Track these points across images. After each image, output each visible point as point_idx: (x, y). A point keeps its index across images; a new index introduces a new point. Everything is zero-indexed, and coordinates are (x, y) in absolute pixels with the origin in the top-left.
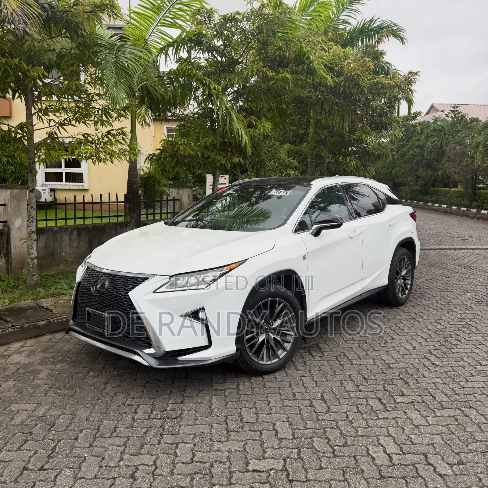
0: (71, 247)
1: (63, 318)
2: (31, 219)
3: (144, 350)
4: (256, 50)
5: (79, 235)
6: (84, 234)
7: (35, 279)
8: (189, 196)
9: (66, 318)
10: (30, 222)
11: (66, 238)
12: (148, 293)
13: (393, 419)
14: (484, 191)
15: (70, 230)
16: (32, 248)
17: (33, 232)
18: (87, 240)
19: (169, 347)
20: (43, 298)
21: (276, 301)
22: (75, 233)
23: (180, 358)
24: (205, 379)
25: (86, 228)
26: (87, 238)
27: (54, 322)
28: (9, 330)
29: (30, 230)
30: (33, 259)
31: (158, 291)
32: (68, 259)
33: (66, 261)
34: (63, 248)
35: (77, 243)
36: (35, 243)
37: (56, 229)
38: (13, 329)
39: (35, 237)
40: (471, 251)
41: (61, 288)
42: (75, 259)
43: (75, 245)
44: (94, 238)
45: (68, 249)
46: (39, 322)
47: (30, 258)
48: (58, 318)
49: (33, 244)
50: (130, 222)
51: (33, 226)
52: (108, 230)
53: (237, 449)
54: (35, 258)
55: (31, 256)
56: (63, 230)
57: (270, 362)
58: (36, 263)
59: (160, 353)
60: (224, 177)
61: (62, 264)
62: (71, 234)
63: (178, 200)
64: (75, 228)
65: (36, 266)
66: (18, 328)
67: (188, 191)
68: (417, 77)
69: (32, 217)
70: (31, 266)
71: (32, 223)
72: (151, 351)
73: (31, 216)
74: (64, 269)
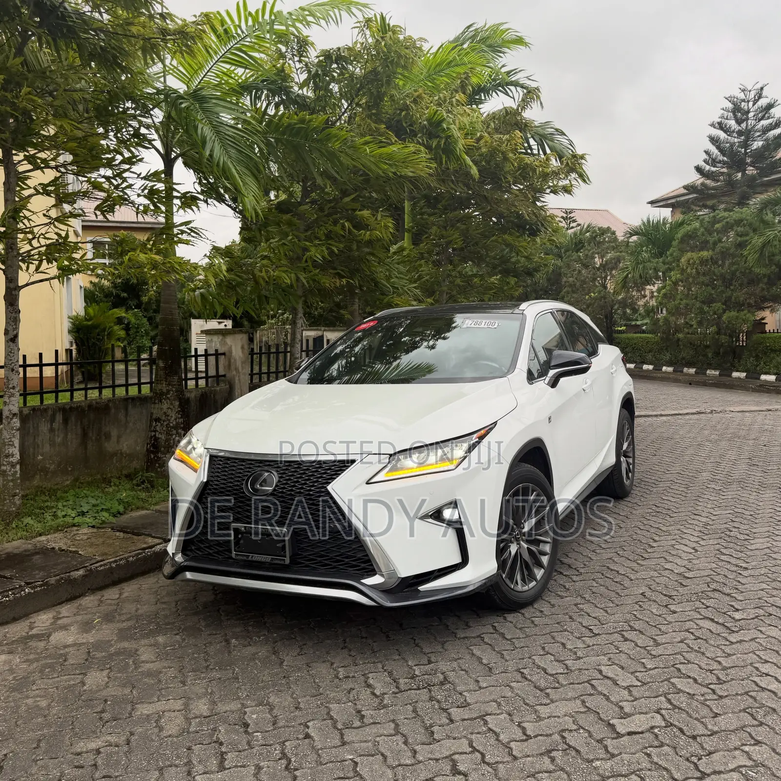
0: (52, 444)
1: (111, 563)
2: (11, 390)
3: (363, 581)
4: (363, 109)
5: (66, 421)
6: (73, 419)
7: (18, 502)
8: (242, 348)
9: (115, 561)
10: (9, 397)
11: (44, 428)
12: (361, 485)
13: (751, 640)
14: (624, 335)
15: (50, 412)
16: (13, 445)
17: (15, 415)
18: (79, 431)
19: (405, 572)
20: (40, 535)
21: (528, 488)
22: (59, 417)
23: (422, 588)
24: (433, 625)
25: (77, 408)
26: (79, 427)
27: (98, 571)
28: (24, 590)
29: (10, 410)
30: (13, 465)
31: (373, 481)
32: (48, 466)
33: (44, 471)
34: (38, 446)
35: (62, 436)
36: (17, 434)
37: (28, 412)
38: (32, 588)
39: (18, 425)
40: (655, 419)
41: (64, 516)
42: (59, 464)
43: (59, 440)
44: (91, 427)
45: (47, 448)
46: (72, 573)
47: (9, 463)
48: (102, 563)
49: (14, 436)
50: (168, 392)
51: (14, 403)
52: (113, 411)
53: (577, 710)
54: (17, 463)
55: (11, 459)
56: (39, 413)
57: (526, 588)
58: (19, 472)
59: (393, 583)
60: (224, 324)
61: (38, 477)
62: (53, 420)
63: (224, 354)
64: (60, 409)
65: (18, 478)
66: (41, 586)
67: (241, 339)
68: (583, 161)
69: (14, 388)
70: (10, 478)
71: (12, 399)
72: (376, 580)
73: (11, 386)
74: (41, 484)
